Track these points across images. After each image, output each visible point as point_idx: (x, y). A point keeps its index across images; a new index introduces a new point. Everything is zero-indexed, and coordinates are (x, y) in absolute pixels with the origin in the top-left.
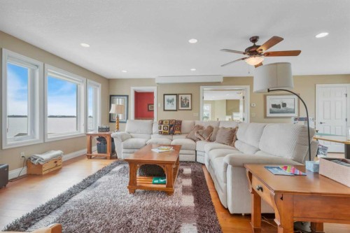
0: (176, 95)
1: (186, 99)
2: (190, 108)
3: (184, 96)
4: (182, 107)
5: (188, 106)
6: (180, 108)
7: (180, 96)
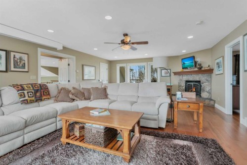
0: (6, 51)
1: (21, 59)
2: (26, 70)
3: (18, 56)
4: (14, 67)
5: (24, 67)
6: (12, 69)
7: (12, 54)
